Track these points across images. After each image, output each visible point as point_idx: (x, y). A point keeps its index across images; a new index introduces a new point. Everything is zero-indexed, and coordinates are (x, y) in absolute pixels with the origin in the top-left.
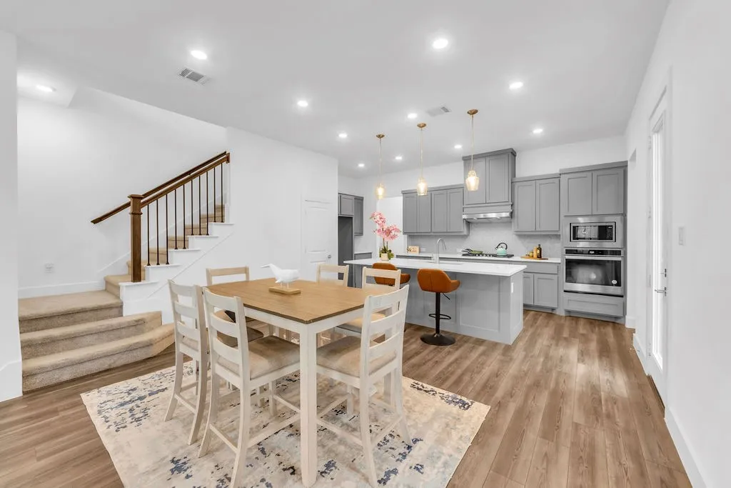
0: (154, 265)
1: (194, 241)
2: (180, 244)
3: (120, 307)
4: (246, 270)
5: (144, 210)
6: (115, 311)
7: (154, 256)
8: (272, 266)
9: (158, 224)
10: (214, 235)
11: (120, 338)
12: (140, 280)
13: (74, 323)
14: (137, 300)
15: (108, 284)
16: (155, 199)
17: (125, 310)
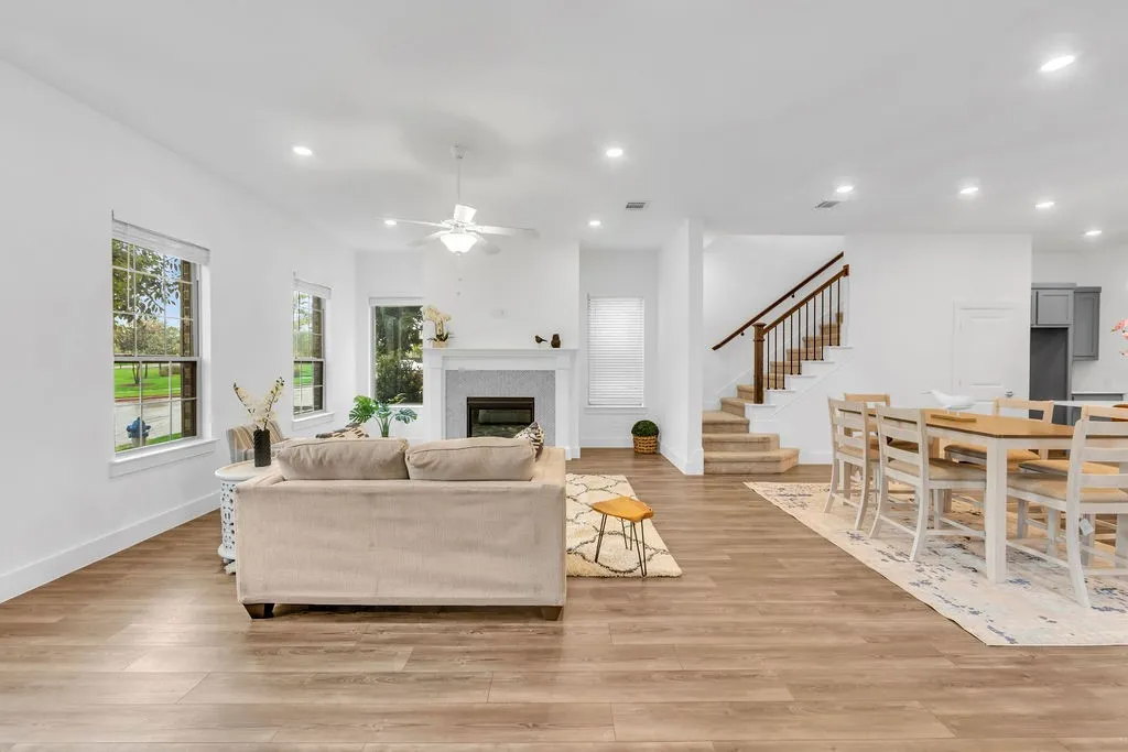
0: (772, 390)
1: (808, 366)
2: (795, 369)
3: (747, 424)
4: (886, 399)
5: (765, 337)
6: (744, 428)
7: (772, 382)
8: (935, 392)
9: (776, 346)
10: (831, 360)
11: (752, 450)
12: (762, 402)
13: (723, 431)
14: (760, 420)
15: (726, 405)
16: (774, 325)
17: (751, 427)
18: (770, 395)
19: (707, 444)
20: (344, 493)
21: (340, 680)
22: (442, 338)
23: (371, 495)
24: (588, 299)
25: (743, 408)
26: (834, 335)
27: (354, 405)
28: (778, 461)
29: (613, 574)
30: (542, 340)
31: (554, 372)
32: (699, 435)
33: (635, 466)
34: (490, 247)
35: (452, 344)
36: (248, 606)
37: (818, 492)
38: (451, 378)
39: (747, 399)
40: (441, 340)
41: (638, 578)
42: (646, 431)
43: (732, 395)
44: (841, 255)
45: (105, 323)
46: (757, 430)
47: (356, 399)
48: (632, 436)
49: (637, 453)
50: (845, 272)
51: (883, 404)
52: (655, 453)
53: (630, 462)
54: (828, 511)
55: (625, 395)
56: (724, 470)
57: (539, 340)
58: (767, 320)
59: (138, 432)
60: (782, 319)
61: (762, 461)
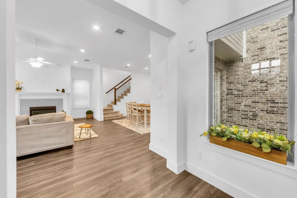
1: (125, 97)
2: (122, 98)
3: (113, 109)
4: (136, 102)
5: (116, 91)
6: (112, 110)
7: (118, 100)
9: (119, 93)
10: (129, 96)
11: (114, 114)
12: (116, 104)
13: (107, 111)
14: (116, 108)
15: (109, 106)
16: (118, 88)
17: (114, 110)
18: (118, 103)
19: (104, 114)
22: (19, 89)
24: (73, 80)
25: (112, 106)
26: (129, 91)
28: (119, 116)
31: (62, 99)
32: (102, 112)
33: (87, 121)
34: (45, 66)
35: (23, 91)
37: (125, 120)
38: (23, 102)
39: (113, 104)
41: (89, 139)
42: (90, 113)
43: (110, 103)
44: (130, 76)
46: (115, 110)
48: (86, 115)
49: (87, 118)
50: (131, 79)
51: (135, 103)
52: (92, 118)
53: (86, 120)
54: (126, 123)
55: (83, 105)
56: (108, 119)
58: (117, 87)
60: (119, 87)
61: (116, 116)
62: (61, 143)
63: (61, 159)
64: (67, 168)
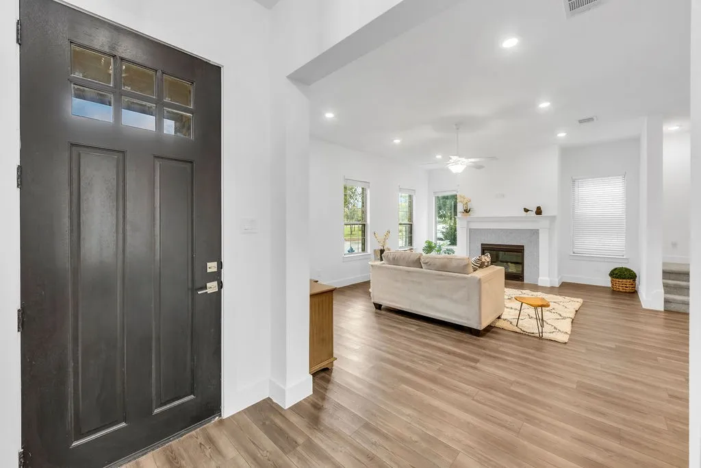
19: (666, 288)
20: (400, 270)
21: (394, 327)
22: (467, 211)
23: (409, 272)
24: (573, 181)
27: (425, 245)
29: (522, 332)
30: (528, 210)
31: (538, 230)
32: (660, 280)
35: (473, 215)
36: (374, 304)
38: (472, 233)
40: (467, 212)
41: (537, 337)
45: (342, 210)
47: (426, 242)
48: (610, 278)
49: (614, 292)
52: (633, 293)
55: (607, 248)
57: (526, 210)
59: (351, 251)
62: (457, 316)
63: (443, 343)
64: (429, 360)
